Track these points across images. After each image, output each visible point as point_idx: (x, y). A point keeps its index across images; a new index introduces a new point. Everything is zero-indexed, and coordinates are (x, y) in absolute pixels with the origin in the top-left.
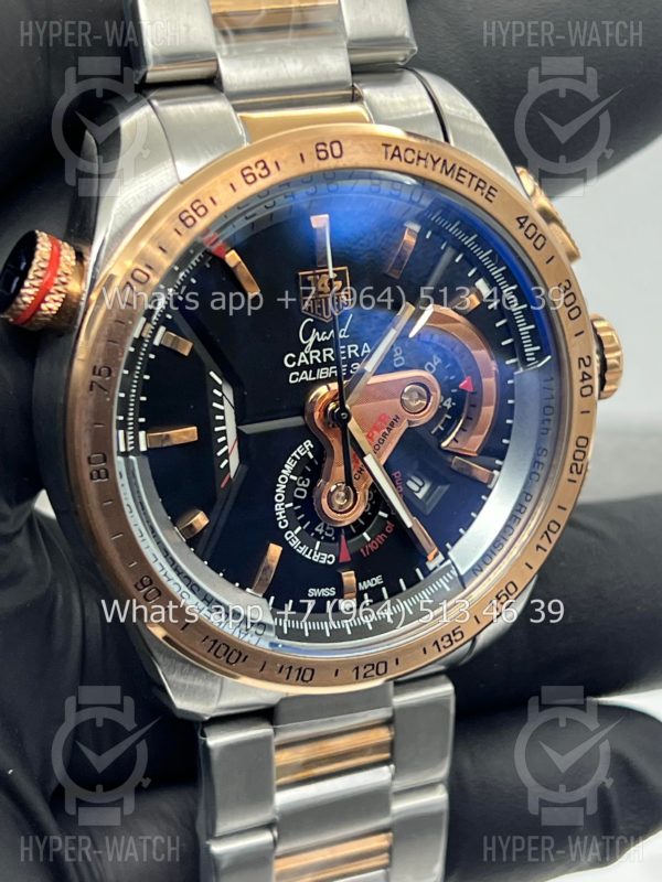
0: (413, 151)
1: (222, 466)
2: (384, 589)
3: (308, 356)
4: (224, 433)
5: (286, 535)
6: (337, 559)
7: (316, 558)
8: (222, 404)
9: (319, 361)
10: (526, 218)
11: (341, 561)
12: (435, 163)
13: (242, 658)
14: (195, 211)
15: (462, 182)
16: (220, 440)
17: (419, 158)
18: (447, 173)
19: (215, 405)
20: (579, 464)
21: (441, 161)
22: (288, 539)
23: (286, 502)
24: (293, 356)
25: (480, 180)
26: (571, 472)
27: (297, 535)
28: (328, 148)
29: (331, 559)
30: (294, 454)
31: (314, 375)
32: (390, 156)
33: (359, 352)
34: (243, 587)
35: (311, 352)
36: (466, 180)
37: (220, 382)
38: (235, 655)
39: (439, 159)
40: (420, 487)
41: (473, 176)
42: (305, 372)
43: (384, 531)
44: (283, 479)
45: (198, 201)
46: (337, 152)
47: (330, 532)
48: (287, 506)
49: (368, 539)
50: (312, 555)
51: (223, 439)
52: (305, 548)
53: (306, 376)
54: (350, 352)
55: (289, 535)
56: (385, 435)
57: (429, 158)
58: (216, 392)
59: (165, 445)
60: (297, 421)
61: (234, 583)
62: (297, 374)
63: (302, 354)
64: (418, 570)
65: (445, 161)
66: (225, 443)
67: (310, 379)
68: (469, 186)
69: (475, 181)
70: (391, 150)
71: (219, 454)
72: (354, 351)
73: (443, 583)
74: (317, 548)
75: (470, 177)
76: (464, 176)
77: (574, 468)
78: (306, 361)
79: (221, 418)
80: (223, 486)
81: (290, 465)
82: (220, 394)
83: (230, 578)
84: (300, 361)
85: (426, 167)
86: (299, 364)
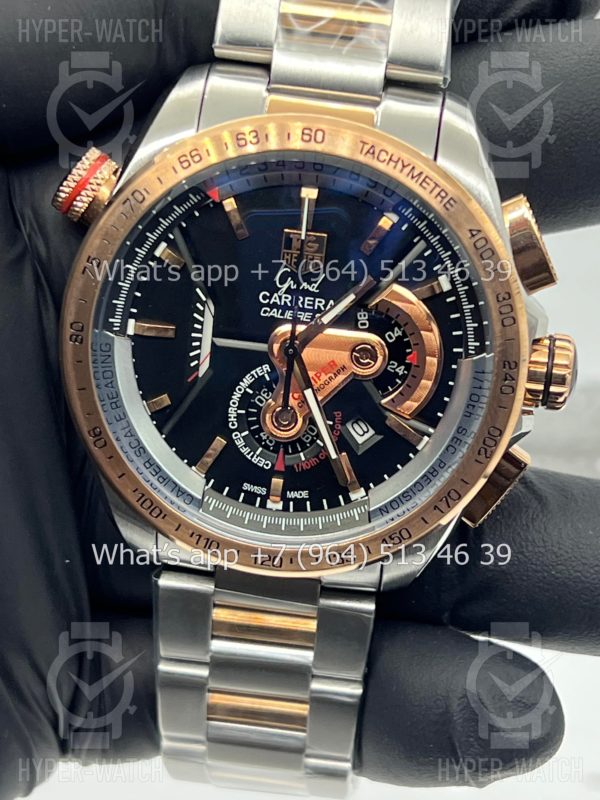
0: (387, 153)
1: (192, 364)
2: (308, 503)
3: (280, 297)
4: (200, 340)
5: (234, 434)
6: (273, 466)
7: (255, 460)
8: (203, 316)
9: (289, 304)
10: (479, 231)
11: (276, 468)
12: (404, 166)
13: (162, 515)
14: (192, 157)
15: (425, 188)
16: (194, 344)
17: (390, 159)
18: (413, 177)
19: (196, 315)
20: (489, 450)
21: (411, 167)
22: (234, 438)
23: (239, 408)
24: (268, 294)
25: (443, 190)
26: (479, 454)
27: (243, 437)
28: (313, 134)
29: (267, 465)
30: (253, 372)
31: (282, 314)
32: (365, 151)
33: (325, 306)
34: (190, 464)
35: (284, 296)
36: (429, 188)
37: (204, 299)
38: (157, 511)
39: (409, 165)
40: (365, 432)
41: (437, 185)
42: (275, 310)
43: (317, 457)
44: (240, 390)
45: (196, 150)
46: (319, 138)
47: (271, 442)
48: (239, 411)
49: (303, 459)
50: (252, 457)
51: (197, 344)
52: (247, 450)
53: (275, 313)
54: (317, 304)
55: (236, 435)
56: (331, 378)
57: (400, 163)
58: (198, 305)
59: (145, 334)
60: (262, 347)
61: (183, 459)
62: (269, 309)
63: (276, 295)
64: (340, 497)
65: (413, 168)
66: (199, 347)
67: (279, 316)
68: (431, 192)
69: (438, 190)
70: (367, 148)
71: (192, 354)
72: (321, 305)
73: (355, 513)
74: (258, 453)
75: (433, 185)
76: (428, 184)
77: (483, 451)
78: (278, 301)
79: (199, 327)
80: (189, 380)
81: (247, 380)
82: (201, 308)
83: (181, 454)
84: (273, 300)
85: (395, 167)
86: (271, 302)
